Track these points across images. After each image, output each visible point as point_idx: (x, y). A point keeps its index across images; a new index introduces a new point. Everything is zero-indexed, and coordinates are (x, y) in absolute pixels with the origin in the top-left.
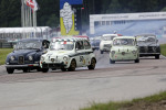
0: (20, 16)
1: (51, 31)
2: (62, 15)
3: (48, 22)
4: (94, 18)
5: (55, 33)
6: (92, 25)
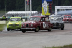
2: (43, 6)
5: (39, 14)
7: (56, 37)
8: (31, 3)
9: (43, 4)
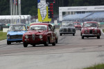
0: (9, 7)
6: (60, 14)
7: (60, 57)
8: (19, 3)
9: (39, 4)
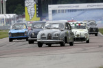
1: (18, 18)
2: (26, 5)
3: (15, 11)
4: (51, 7)
5: (20, 19)
